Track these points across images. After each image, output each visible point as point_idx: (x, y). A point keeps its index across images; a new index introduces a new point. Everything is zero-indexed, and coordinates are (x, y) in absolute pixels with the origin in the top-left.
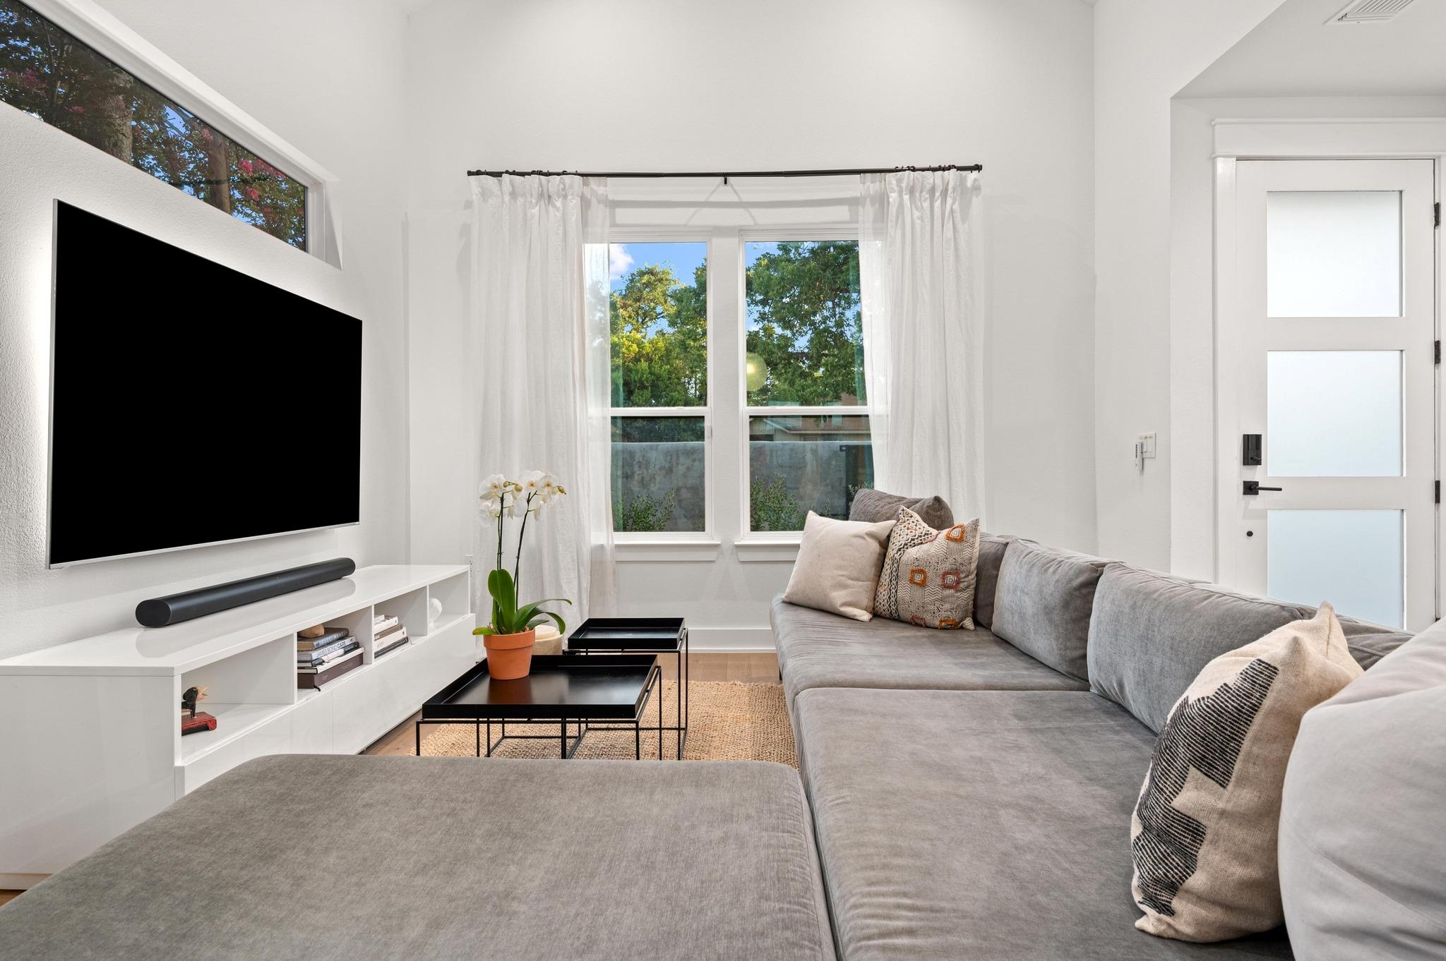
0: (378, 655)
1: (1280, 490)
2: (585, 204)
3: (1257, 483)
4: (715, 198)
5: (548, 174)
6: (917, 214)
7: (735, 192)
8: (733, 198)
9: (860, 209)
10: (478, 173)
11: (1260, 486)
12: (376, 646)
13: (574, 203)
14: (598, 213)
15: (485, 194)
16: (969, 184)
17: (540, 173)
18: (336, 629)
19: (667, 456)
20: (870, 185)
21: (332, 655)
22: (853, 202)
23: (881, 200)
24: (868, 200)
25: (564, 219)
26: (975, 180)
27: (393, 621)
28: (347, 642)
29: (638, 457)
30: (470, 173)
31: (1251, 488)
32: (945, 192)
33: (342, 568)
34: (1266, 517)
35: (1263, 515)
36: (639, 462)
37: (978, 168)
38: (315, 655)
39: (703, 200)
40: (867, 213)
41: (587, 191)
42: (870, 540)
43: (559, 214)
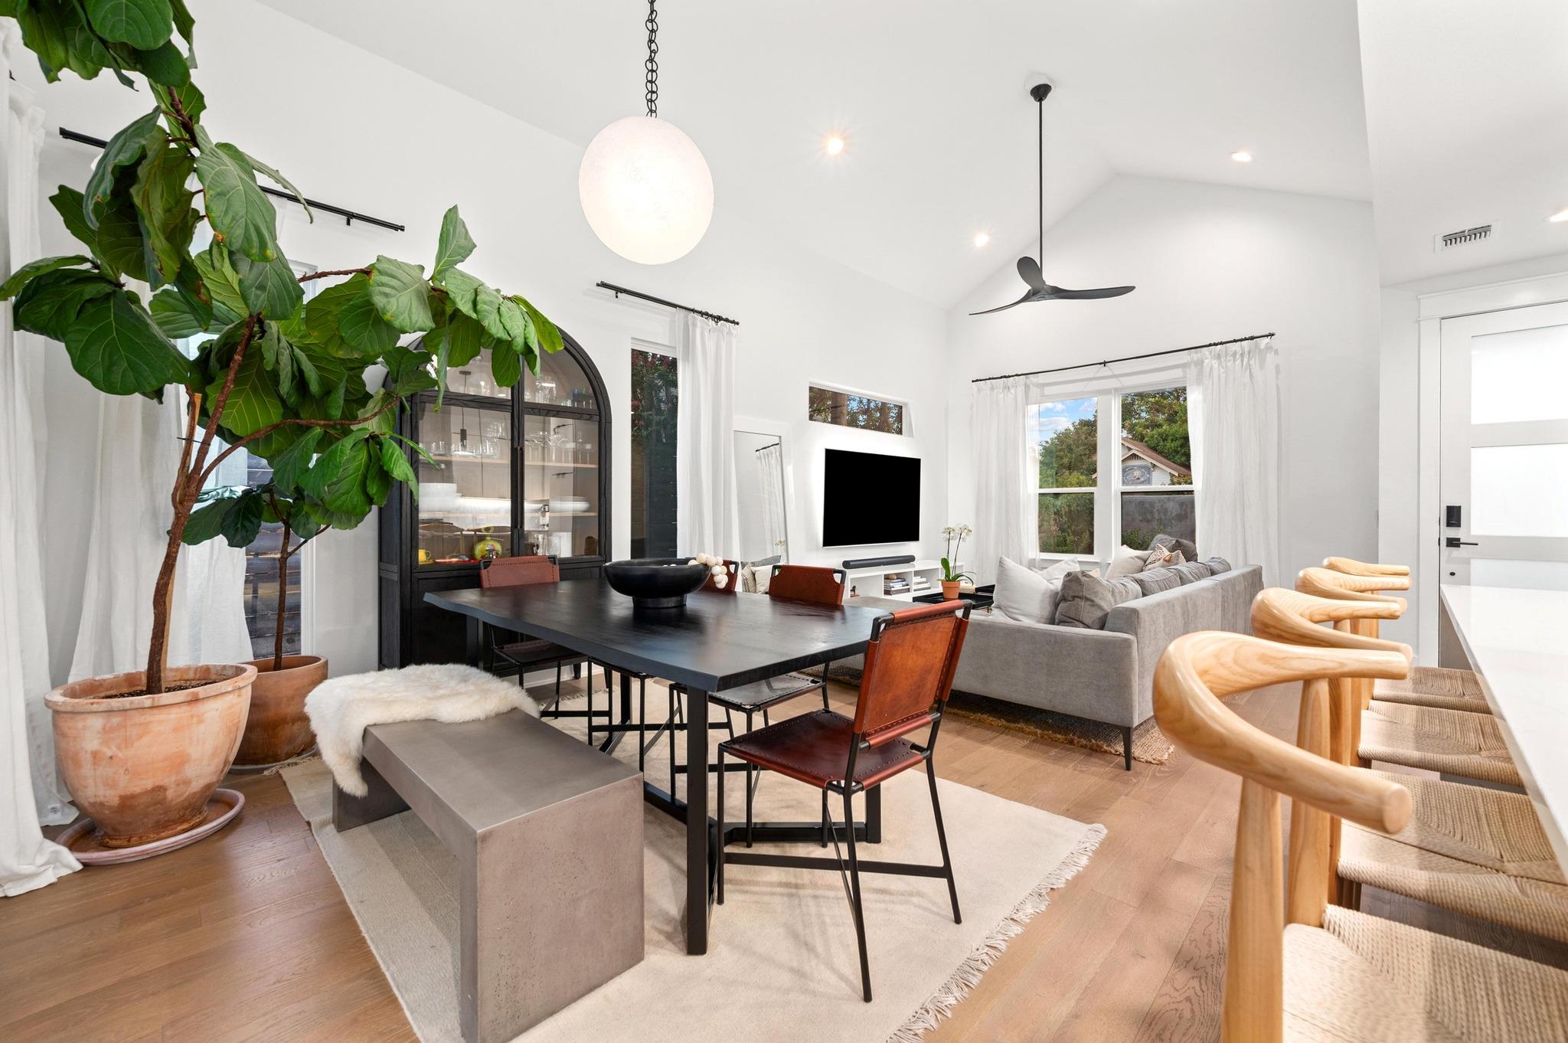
0: (915, 590)
1: (1477, 544)
2: (1027, 387)
3: (1459, 540)
4: (1098, 375)
5: (1009, 377)
6: (1222, 370)
7: (1110, 370)
8: (1109, 373)
9: (1187, 370)
10: (977, 381)
11: (1461, 541)
12: (914, 587)
13: (1021, 389)
14: (1034, 392)
15: (979, 390)
16: (1262, 346)
17: (1005, 377)
18: (900, 577)
19: (1182, 506)
20: (1195, 355)
21: (897, 586)
22: (1184, 366)
23: (1200, 363)
24: (1192, 365)
25: (1016, 399)
26: (1267, 343)
27: (924, 580)
28: (904, 583)
29: (1157, 506)
30: (973, 381)
31: (1453, 543)
32: (1242, 355)
33: (910, 559)
34: (1469, 563)
35: (1467, 562)
36: (1158, 510)
37: (1272, 335)
38: (891, 584)
39: (1092, 376)
40: (1193, 371)
41: (1028, 382)
42: (1136, 559)
43: (1013, 396)
